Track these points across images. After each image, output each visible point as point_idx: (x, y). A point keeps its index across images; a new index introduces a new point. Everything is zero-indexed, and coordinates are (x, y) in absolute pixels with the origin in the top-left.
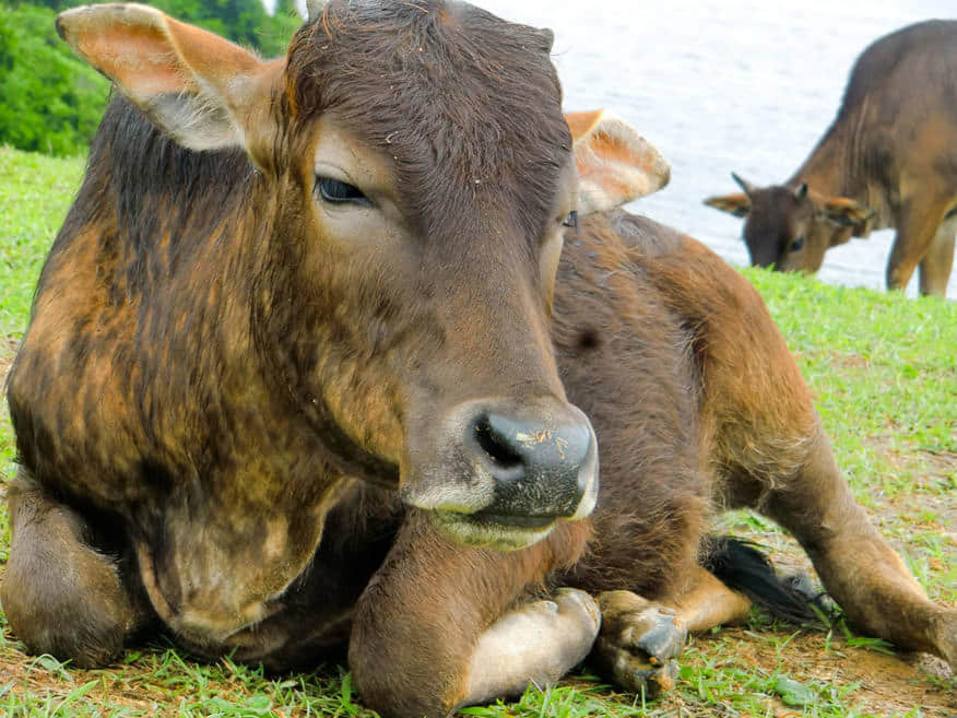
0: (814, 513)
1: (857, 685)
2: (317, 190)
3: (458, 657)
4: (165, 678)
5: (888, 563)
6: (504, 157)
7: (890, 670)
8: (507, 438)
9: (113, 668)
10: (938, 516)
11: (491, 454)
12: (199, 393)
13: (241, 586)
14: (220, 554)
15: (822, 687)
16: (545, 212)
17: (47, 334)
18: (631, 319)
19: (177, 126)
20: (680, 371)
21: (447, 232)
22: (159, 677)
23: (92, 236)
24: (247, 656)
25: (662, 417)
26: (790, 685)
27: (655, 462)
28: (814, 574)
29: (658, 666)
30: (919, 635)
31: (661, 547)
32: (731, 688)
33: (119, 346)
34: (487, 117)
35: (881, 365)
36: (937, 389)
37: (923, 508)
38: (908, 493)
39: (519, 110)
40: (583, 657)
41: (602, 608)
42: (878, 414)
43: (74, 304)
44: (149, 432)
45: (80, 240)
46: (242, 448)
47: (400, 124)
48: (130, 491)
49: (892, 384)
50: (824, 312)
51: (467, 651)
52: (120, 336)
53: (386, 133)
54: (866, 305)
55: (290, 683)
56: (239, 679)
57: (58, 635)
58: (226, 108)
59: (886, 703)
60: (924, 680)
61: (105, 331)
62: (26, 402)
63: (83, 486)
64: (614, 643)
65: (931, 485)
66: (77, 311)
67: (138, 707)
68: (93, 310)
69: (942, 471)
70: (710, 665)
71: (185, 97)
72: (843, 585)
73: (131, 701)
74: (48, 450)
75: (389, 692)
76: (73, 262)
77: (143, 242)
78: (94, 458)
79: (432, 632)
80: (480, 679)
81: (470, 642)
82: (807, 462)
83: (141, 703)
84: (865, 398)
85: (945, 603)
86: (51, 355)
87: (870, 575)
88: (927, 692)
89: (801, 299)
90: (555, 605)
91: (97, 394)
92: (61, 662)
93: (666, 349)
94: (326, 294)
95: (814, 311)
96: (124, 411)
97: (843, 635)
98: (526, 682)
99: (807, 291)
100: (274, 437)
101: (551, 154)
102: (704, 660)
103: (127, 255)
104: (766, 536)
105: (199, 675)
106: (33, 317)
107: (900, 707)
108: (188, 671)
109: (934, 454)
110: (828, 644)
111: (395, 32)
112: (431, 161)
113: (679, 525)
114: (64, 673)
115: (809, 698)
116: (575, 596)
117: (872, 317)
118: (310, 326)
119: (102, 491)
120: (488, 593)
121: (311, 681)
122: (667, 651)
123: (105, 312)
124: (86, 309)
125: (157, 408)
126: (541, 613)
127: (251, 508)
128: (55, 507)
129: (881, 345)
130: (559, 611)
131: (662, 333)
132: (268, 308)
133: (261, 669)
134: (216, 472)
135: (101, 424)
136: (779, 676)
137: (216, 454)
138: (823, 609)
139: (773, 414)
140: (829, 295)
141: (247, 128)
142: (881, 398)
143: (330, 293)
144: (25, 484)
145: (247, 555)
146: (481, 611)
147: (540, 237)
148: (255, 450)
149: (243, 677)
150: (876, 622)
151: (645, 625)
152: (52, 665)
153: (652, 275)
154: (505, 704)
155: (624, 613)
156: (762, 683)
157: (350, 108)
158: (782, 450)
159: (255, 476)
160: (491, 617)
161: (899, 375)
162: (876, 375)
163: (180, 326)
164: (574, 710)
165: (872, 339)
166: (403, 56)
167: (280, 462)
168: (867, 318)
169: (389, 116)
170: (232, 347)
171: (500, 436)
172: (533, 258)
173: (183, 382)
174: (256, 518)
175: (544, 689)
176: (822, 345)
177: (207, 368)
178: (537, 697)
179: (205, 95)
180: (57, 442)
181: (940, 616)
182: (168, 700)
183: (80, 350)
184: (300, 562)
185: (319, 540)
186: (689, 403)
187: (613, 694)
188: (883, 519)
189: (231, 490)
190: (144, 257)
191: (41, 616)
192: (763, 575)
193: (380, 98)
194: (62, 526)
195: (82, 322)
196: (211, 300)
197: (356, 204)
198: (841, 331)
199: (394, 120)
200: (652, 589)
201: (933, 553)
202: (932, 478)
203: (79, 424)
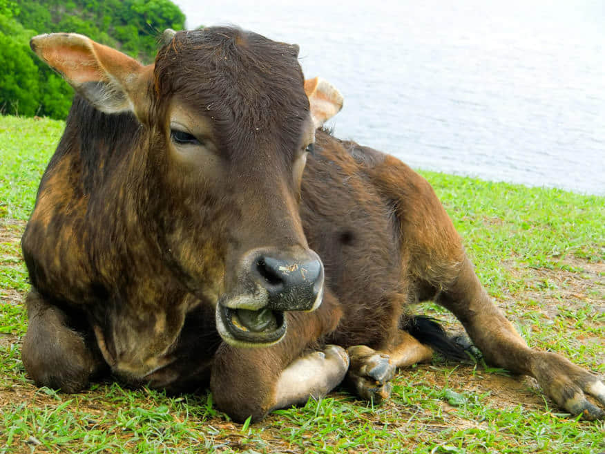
0: (464, 303)
1: (489, 393)
2: (172, 136)
3: (270, 383)
4: (112, 397)
5: (506, 328)
6: (272, 115)
7: (507, 385)
8: (274, 268)
9: (83, 393)
10: (537, 302)
11: (266, 277)
12: (116, 245)
13: (143, 349)
14: (134, 332)
15: (470, 395)
16: (295, 145)
17: (42, 214)
18: (360, 201)
19: (97, 100)
20: (388, 227)
21: (242, 157)
22: (109, 397)
23: (67, 161)
24: (157, 385)
25: (379, 252)
26: (453, 394)
27: (375, 277)
28: (467, 335)
29: (380, 386)
30: (522, 366)
31: (379, 321)
32: (421, 397)
33: (77, 220)
34: (263, 93)
35: (510, 222)
36: (540, 235)
37: (530, 298)
38: (522, 290)
39: (280, 89)
40: (340, 382)
41: (350, 356)
42: (507, 249)
43: (56, 197)
44: (94, 267)
45: (61, 163)
46: (139, 275)
47: (214, 99)
48: (87, 299)
49: (515, 233)
50: (481, 195)
51: (274, 379)
52: (78, 214)
53: (207, 104)
54: (504, 191)
55: (180, 399)
56: (152, 398)
57: (52, 375)
58: (124, 91)
59: (505, 403)
60: (525, 389)
61: (70, 212)
62: (31, 251)
63: (62, 296)
64: (356, 373)
65: (534, 285)
66: (57, 201)
67: (96, 414)
68: (66, 200)
69: (540, 279)
70: (410, 385)
71: (102, 84)
72: (482, 340)
73: (93, 410)
74: (43, 277)
75: (232, 403)
76: (56, 175)
77: (92, 164)
78: (66, 281)
79: (254, 370)
80: (283, 395)
81: (276, 374)
82: (459, 276)
83: (98, 411)
84: (500, 240)
85: (539, 348)
86: (44, 224)
87: (496, 335)
88: (527, 396)
89: (469, 189)
90: (324, 355)
91: (65, 247)
92: (55, 390)
93: (379, 216)
94: (180, 193)
95: (476, 195)
96: (80, 255)
97: (483, 367)
98: (308, 396)
99: (472, 184)
100: (155, 268)
101: (298, 113)
102: (406, 382)
103: (85, 170)
104: (445, 315)
105: (130, 396)
106: (36, 204)
107: (512, 404)
108: (125, 394)
109: (536, 269)
110: (474, 372)
111: (212, 49)
112: (232, 119)
113: (390, 309)
114: (57, 396)
115: (463, 401)
116: (335, 349)
117: (507, 197)
118: (171, 210)
119: (72, 298)
120: (286, 348)
121: (192, 398)
122: (385, 377)
123: (72, 202)
124: (62, 199)
125: (96, 254)
126: (316, 358)
127: (147, 307)
128: (50, 307)
129: (510, 213)
130: (326, 357)
131: (377, 208)
132: (147, 199)
133: (165, 392)
134: (128, 289)
135: (68, 262)
136: (447, 390)
137: (127, 278)
138: (473, 353)
139: (440, 250)
140: (484, 186)
141: (135, 103)
142: (509, 240)
143: (182, 192)
144: (35, 295)
145: (146, 333)
146: (282, 358)
147: (293, 158)
148: (146, 276)
149: (154, 396)
150: (500, 360)
151: (373, 364)
152: (50, 392)
153: (370, 178)
154: (297, 408)
155: (362, 358)
156: (438, 394)
157: (188, 91)
158: (445, 270)
159: (148, 289)
160: (288, 362)
161: (520, 227)
162: (507, 228)
163: (107, 209)
164: (334, 410)
165: (506, 209)
166: (216, 62)
167: (160, 282)
168: (504, 198)
169: (209, 95)
170: (130, 220)
171: (270, 268)
172: (289, 170)
173: (108, 239)
174: (150, 313)
175: (318, 400)
176: (480, 212)
177: (120, 231)
178: (314, 404)
179: (113, 84)
180: (47, 272)
181: (532, 356)
182: (113, 409)
183: (58, 222)
184: (172, 336)
185: (183, 324)
186: (394, 245)
187: (356, 401)
188: (508, 305)
189: (135, 298)
190: (92, 172)
191: (43, 366)
192: (438, 335)
193: (204, 85)
194: (53, 318)
195: (59, 207)
196: (121, 195)
197: (192, 143)
198: (490, 204)
199: (213, 97)
200: (377, 344)
201: (534, 322)
202: (535, 282)
203: (57, 262)
